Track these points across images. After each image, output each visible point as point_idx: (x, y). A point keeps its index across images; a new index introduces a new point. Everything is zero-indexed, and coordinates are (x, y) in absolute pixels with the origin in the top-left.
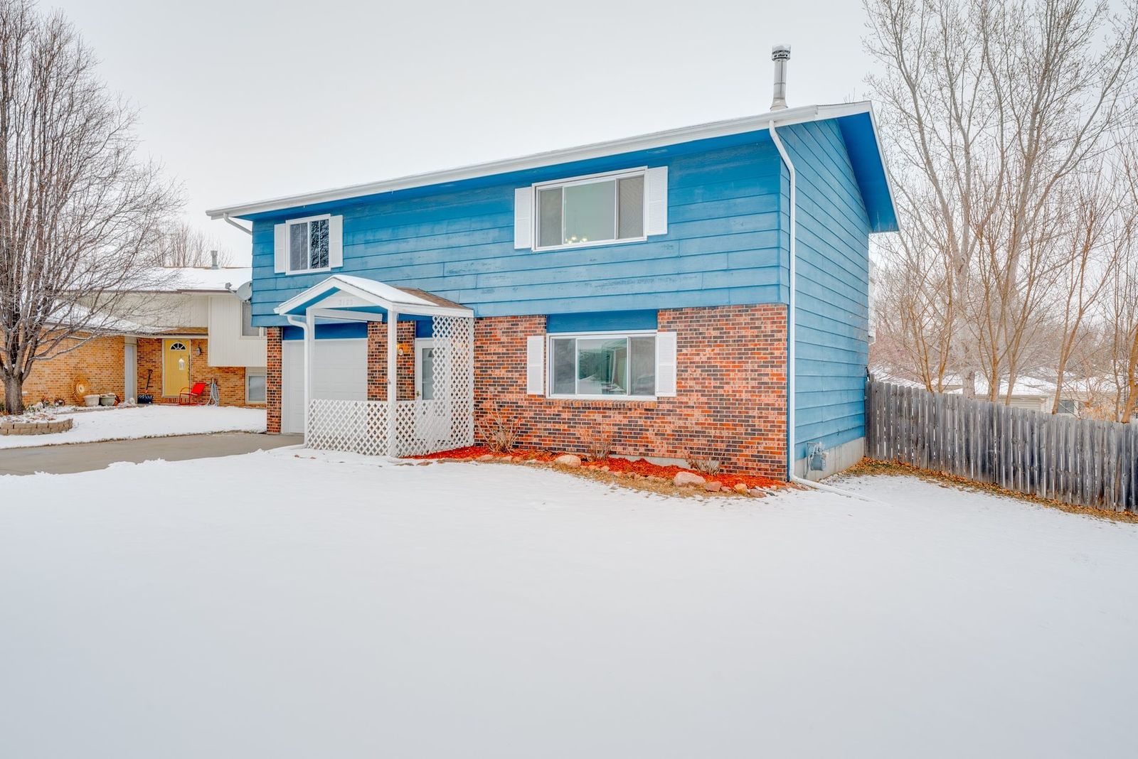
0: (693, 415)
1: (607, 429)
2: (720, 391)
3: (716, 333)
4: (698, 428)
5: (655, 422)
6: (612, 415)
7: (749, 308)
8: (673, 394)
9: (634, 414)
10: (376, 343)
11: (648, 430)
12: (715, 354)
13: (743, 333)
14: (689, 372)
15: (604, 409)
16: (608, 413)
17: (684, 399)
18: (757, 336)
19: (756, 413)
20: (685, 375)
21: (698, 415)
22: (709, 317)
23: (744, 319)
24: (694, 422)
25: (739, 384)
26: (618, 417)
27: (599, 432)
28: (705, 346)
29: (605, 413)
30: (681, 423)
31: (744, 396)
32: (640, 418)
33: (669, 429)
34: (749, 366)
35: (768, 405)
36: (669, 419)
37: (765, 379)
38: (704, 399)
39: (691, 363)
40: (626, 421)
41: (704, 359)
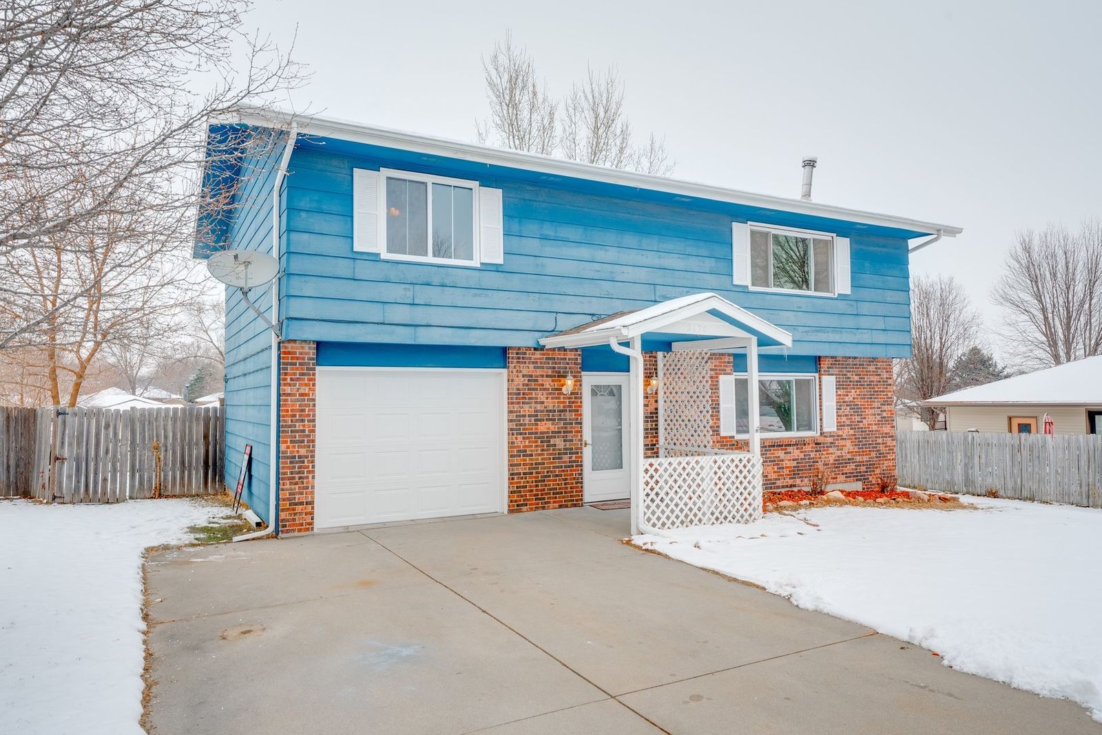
0: (845, 446)
1: (789, 464)
2: (861, 425)
3: (857, 378)
4: (849, 456)
5: (822, 454)
6: (792, 451)
7: (874, 360)
8: (834, 429)
9: (807, 448)
10: (523, 376)
11: (817, 462)
12: (857, 395)
13: (872, 378)
14: (843, 410)
15: (786, 445)
16: (790, 449)
17: (840, 433)
18: (879, 382)
19: (880, 441)
20: (841, 412)
21: (849, 446)
22: (852, 365)
23: (872, 368)
24: (846, 451)
25: (870, 419)
26: (796, 453)
27: (783, 468)
28: (851, 388)
29: (786, 449)
30: (839, 453)
31: (874, 428)
32: (812, 451)
33: (831, 459)
34: (876, 405)
35: (886, 434)
36: (831, 450)
37: (885, 414)
38: (852, 432)
39: (843, 402)
40: (802, 456)
41: (851, 399)
